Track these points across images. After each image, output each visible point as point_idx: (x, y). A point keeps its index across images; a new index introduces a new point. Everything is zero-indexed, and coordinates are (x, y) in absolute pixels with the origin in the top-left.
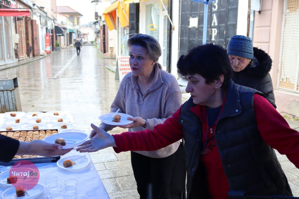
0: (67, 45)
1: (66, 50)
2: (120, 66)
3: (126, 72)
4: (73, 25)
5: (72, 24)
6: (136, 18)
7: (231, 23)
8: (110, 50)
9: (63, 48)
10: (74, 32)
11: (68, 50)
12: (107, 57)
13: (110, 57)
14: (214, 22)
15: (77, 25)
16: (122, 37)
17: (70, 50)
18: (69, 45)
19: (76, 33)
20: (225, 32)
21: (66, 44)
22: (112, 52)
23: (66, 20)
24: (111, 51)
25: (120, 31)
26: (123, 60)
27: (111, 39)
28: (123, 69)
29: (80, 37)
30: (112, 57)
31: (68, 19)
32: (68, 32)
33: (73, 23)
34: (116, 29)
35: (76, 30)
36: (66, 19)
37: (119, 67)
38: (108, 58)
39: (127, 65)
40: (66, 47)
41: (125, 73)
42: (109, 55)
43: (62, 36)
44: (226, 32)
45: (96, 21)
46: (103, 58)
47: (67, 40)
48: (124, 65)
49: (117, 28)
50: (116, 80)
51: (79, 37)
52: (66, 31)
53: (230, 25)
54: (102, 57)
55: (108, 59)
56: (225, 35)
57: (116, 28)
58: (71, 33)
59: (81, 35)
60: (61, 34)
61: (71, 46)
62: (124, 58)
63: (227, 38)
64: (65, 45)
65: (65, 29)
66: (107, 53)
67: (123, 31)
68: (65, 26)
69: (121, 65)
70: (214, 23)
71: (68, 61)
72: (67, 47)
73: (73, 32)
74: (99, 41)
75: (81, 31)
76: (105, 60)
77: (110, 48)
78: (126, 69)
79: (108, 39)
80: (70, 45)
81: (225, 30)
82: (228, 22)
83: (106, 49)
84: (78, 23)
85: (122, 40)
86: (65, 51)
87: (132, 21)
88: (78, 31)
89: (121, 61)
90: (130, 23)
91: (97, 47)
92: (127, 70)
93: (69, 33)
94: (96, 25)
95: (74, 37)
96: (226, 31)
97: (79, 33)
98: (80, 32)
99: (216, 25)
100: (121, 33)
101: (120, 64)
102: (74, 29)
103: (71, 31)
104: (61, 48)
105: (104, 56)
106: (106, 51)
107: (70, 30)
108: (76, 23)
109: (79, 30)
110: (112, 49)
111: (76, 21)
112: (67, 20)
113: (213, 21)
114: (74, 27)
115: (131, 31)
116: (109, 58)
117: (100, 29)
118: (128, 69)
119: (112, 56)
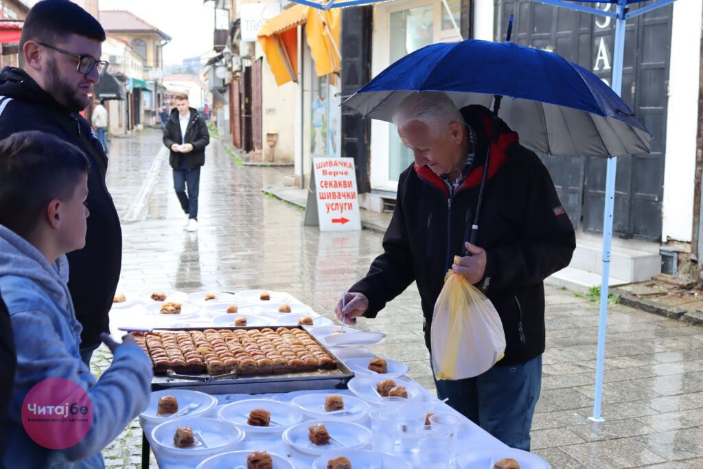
0: (128, 126)
1: (123, 141)
2: (322, 187)
3: (337, 204)
4: (145, 67)
5: (140, 64)
6: (364, 50)
7: (651, 63)
8: (269, 141)
9: (116, 137)
10: (148, 88)
11: (130, 140)
12: (260, 164)
13: (270, 164)
14: (602, 61)
15: (154, 69)
16: (315, 104)
17: (134, 141)
18: (132, 128)
19: (150, 91)
20: (633, 88)
21: (124, 125)
22: (272, 146)
23: (125, 53)
24: (272, 143)
25: (307, 86)
26: (328, 169)
27: (271, 111)
28: (329, 196)
29: (164, 104)
30: (274, 163)
31: (129, 49)
32: (129, 87)
33: (145, 60)
34: (296, 81)
35: (152, 82)
36: (125, 49)
37: (319, 190)
38: (262, 166)
39: (340, 184)
40: (123, 132)
41: (334, 207)
42: (264, 157)
43: (114, 99)
44: (636, 90)
45: (215, 54)
46: (246, 165)
47: (128, 112)
48: (333, 183)
49: (299, 77)
50: (307, 228)
51: (161, 103)
52: (125, 85)
53: (648, 68)
54: (244, 163)
55: (264, 170)
56: (633, 96)
57: (296, 76)
58: (137, 92)
59: (166, 98)
60: (114, 95)
61: (138, 131)
62: (330, 163)
63: (640, 106)
64: (120, 125)
65: (122, 78)
66: (257, 151)
67: (316, 87)
68: (121, 70)
69: (323, 184)
70: (602, 63)
71: (145, 174)
72: (126, 133)
73: (145, 90)
74: (223, 115)
75: (165, 84)
76: (255, 170)
77: (269, 135)
78: (337, 195)
79: (260, 108)
80: (135, 128)
81: (634, 83)
82: (642, 62)
83: (254, 139)
84: (157, 61)
85: (312, 111)
86: (120, 147)
87: (351, 57)
88: (156, 85)
89: (324, 172)
90: (344, 63)
91: (217, 134)
92: (340, 198)
93: (131, 92)
94: (215, 67)
95: (145, 105)
96: (636, 85)
97: (159, 92)
98: (165, 88)
99: (606, 70)
100: (312, 91)
101: (322, 182)
102: (146, 80)
103: (137, 86)
104: (112, 136)
105: (247, 160)
106: (255, 146)
107: (135, 81)
108: (151, 63)
109: (159, 82)
110: (275, 138)
111: (151, 56)
112: (127, 53)
113: (599, 58)
114: (146, 74)
115: (347, 87)
116: (266, 166)
117: (232, 81)
118: (344, 196)
119: (273, 161)
